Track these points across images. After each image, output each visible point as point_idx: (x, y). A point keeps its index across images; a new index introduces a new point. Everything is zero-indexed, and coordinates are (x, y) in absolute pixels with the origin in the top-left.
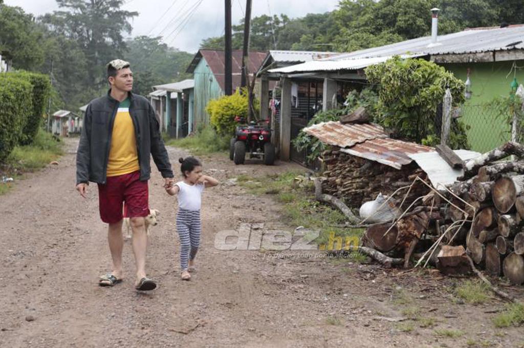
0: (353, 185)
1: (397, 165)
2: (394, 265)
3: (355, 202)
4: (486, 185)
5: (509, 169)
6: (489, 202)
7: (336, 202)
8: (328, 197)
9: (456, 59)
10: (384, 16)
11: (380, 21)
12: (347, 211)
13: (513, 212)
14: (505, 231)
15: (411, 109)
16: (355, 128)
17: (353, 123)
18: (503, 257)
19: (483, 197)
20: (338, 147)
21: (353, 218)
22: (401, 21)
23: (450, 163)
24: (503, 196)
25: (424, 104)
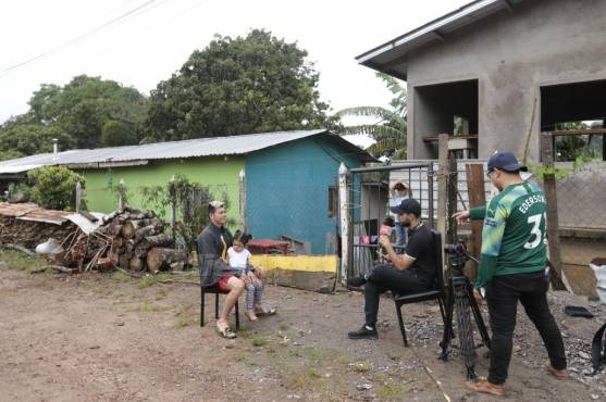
0: (27, 235)
1: (59, 223)
2: (73, 272)
3: (31, 245)
4: (118, 227)
5: (129, 218)
6: (121, 235)
7: (17, 247)
8: (10, 245)
9: (76, 167)
10: (9, 142)
11: (7, 144)
12: (27, 251)
13: (134, 238)
14: (131, 247)
15: (55, 193)
16: (19, 205)
17: (17, 203)
18: (130, 260)
19: (117, 232)
20: (14, 217)
21: (32, 254)
22: (20, 144)
23: (89, 219)
24: (128, 231)
25: (65, 190)
